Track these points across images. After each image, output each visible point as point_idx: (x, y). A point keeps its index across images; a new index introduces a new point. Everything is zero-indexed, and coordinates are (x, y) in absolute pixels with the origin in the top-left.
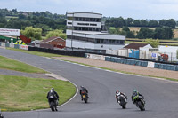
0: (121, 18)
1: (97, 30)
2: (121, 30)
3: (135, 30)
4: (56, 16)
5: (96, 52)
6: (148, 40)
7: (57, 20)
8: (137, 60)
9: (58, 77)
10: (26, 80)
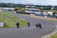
0: (39, 5)
1: (33, 8)
2: (39, 8)
3: (42, 8)
4: (23, 5)
5: (32, 13)
6: (45, 10)
7: (23, 6)
8: (42, 15)
9: (23, 20)
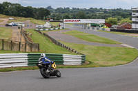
4: (125, 10)
7: (126, 13)
9: (128, 46)
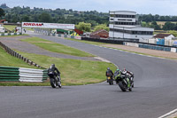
0: (150, 15)
1: (133, 24)
2: (150, 24)
3: (161, 24)
4: (101, 14)
5: (131, 41)
6: (171, 31)
7: (102, 17)
9: (103, 60)
10: (79, 62)
